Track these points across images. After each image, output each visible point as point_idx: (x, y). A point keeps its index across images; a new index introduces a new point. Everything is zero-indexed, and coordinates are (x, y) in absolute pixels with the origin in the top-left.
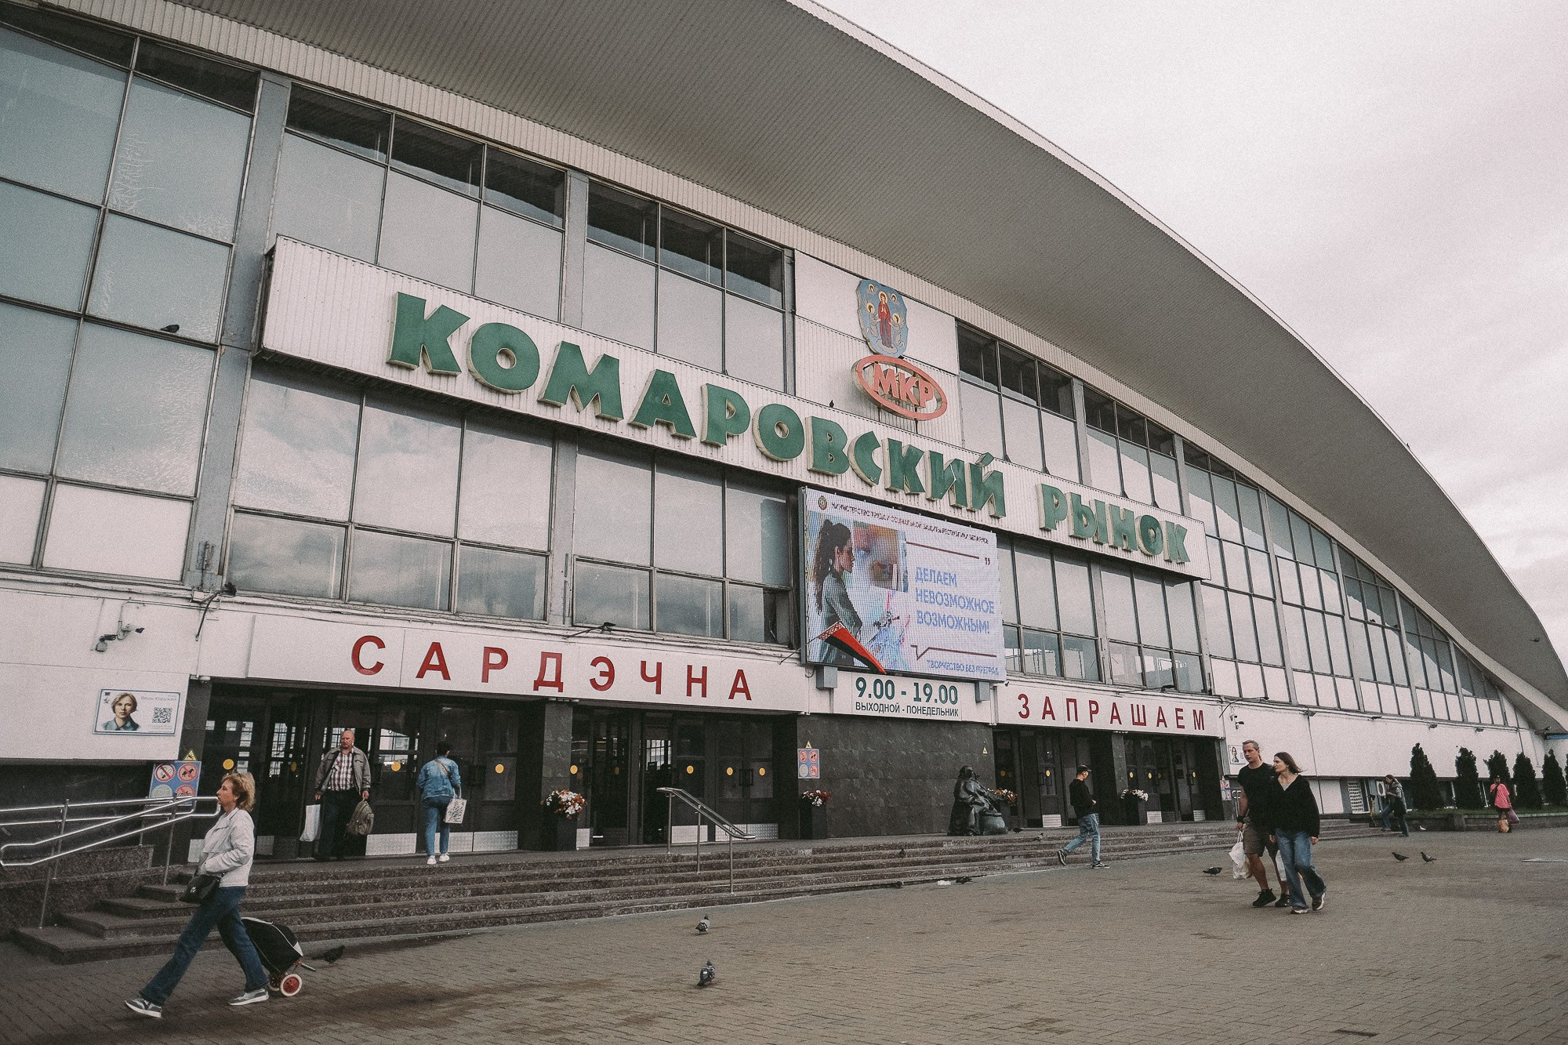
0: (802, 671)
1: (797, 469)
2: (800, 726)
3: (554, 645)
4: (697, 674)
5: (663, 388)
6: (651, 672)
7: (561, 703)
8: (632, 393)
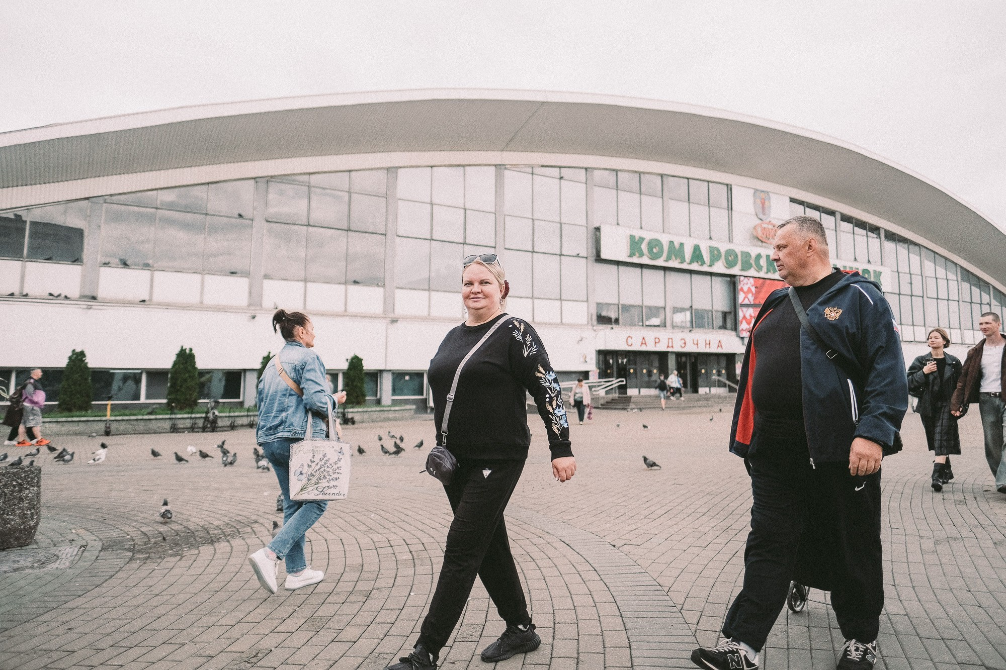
0: (738, 339)
1: (735, 271)
2: (737, 357)
3: (671, 336)
4: (708, 342)
5: (697, 250)
6: (696, 342)
7: (672, 353)
8: (688, 253)
